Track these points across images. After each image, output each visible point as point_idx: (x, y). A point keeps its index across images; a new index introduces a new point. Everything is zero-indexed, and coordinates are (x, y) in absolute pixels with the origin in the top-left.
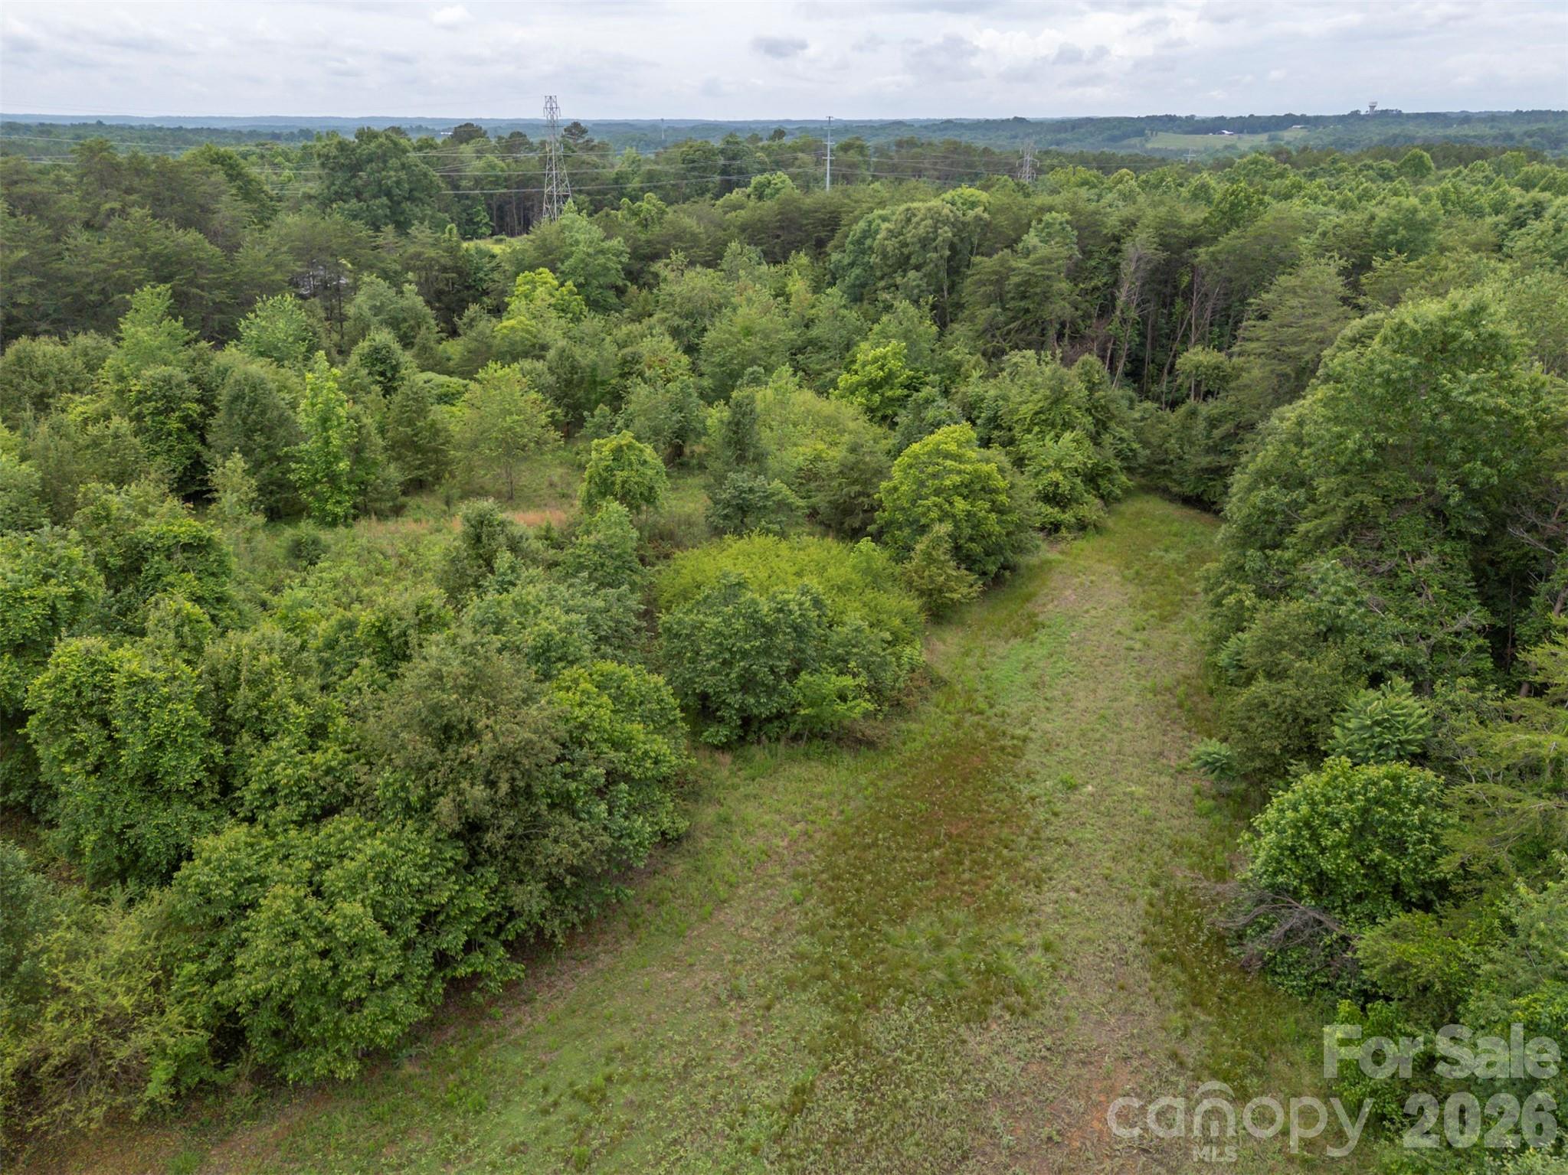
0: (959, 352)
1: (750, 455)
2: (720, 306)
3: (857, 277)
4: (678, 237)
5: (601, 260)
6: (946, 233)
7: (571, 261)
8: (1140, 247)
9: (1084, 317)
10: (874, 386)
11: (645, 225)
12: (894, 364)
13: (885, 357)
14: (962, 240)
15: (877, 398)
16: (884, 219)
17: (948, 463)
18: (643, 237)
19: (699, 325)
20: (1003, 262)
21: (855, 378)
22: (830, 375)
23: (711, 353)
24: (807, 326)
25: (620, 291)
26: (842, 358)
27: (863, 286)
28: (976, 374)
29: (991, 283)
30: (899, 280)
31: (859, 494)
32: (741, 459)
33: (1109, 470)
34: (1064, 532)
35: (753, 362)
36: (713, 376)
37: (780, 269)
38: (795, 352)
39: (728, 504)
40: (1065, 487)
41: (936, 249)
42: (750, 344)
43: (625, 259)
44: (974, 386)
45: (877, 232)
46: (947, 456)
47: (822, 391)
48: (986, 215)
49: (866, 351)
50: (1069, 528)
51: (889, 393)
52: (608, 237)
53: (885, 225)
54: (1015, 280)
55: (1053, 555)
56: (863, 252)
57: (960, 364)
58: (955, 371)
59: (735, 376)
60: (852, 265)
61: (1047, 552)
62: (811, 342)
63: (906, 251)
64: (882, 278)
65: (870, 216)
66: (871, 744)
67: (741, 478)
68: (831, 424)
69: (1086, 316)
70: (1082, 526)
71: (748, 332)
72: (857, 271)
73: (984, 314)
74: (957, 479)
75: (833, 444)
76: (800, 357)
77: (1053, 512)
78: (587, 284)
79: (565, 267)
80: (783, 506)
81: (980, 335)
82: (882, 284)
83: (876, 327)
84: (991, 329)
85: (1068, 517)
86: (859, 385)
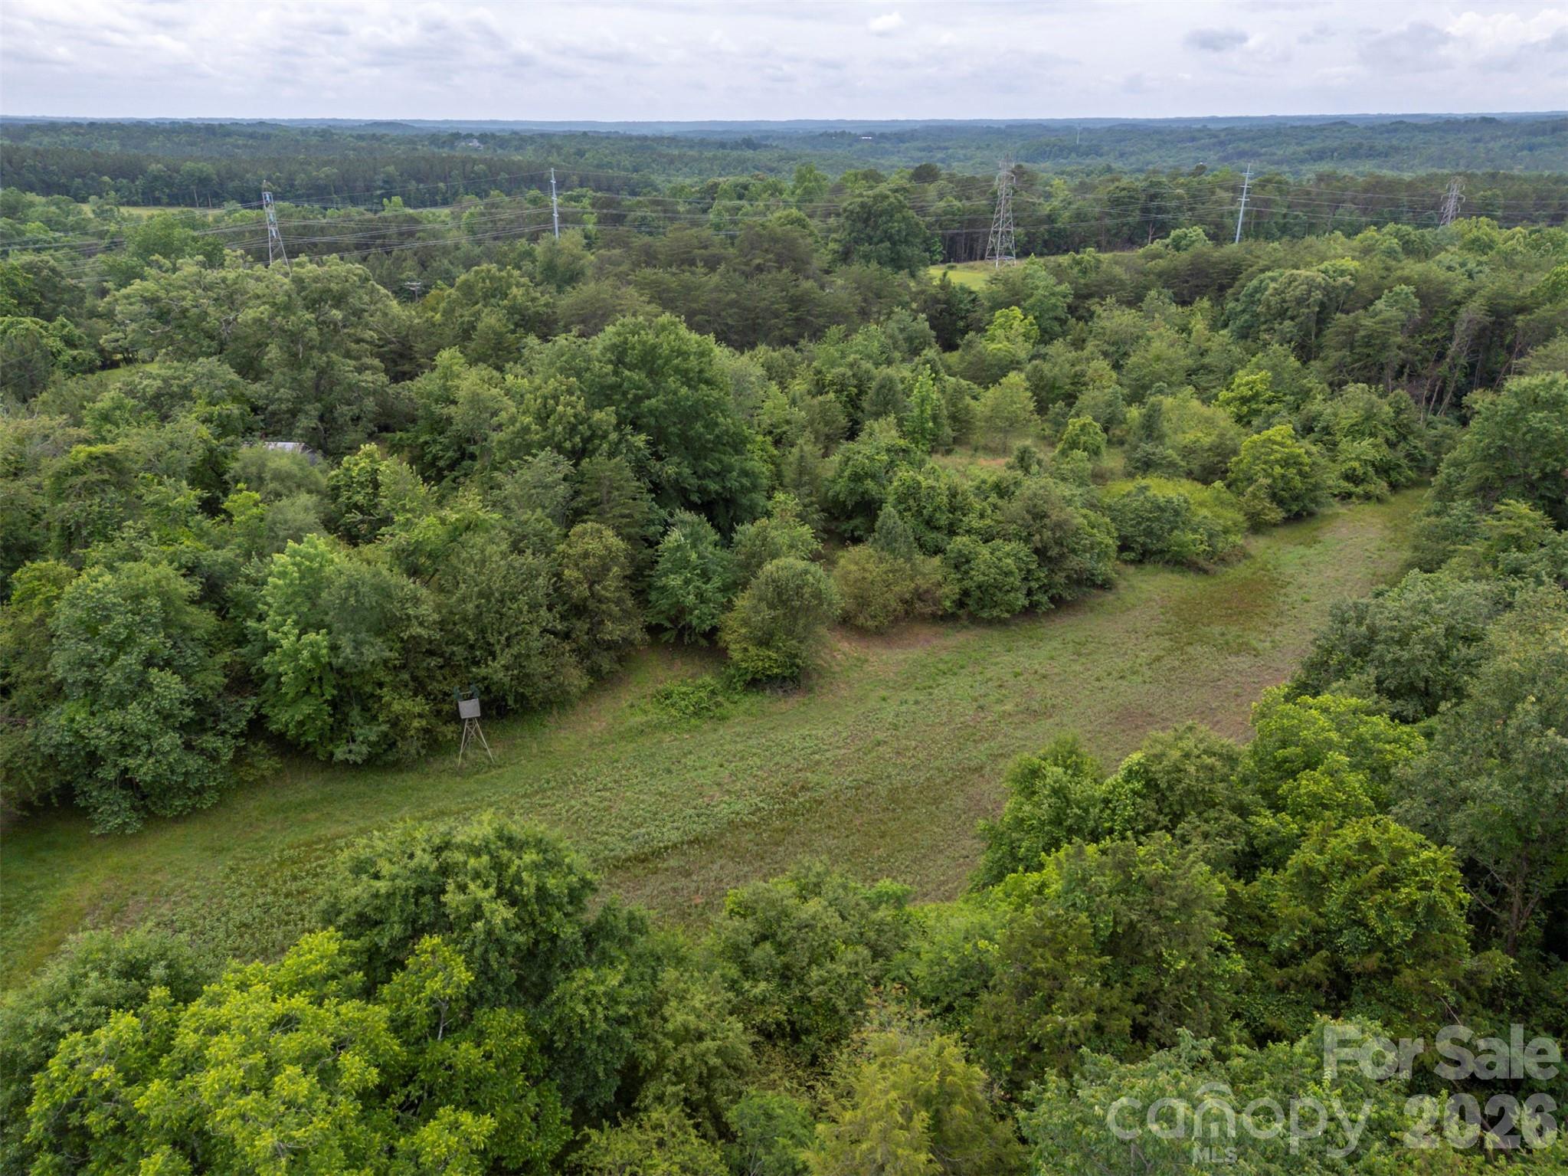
0: (1311, 381)
1: (1155, 435)
2: (1138, 337)
3: (1246, 321)
4: (1109, 282)
5: (1053, 300)
6: (1318, 295)
7: (1031, 301)
8: (1473, 311)
9: (1421, 361)
10: (1244, 400)
11: (1084, 272)
12: (1260, 387)
13: (1254, 382)
14: (1330, 299)
15: (1245, 409)
16: (1273, 279)
17: (1275, 447)
18: (1082, 281)
19: (1122, 350)
20: (1356, 318)
21: (1231, 394)
22: (1214, 391)
23: (1130, 371)
24: (1202, 355)
25: (1063, 322)
26: (1225, 379)
27: (1250, 327)
28: (1320, 397)
29: (1345, 334)
30: (1276, 326)
31: (1220, 462)
32: (1149, 436)
33: (1399, 466)
34: (1354, 499)
35: (1160, 379)
36: (1129, 386)
37: (1187, 309)
38: (1191, 373)
39: (1138, 461)
40: (1360, 471)
41: (1308, 306)
42: (1158, 367)
43: (1069, 300)
44: (1316, 406)
45: (1266, 289)
46: (1275, 443)
47: (1206, 401)
48: (1352, 283)
49: (1242, 377)
50: (1358, 497)
51: (1254, 406)
52: (1060, 283)
53: (1273, 285)
54: (1362, 333)
55: (1343, 510)
56: (1253, 303)
57: (1311, 390)
58: (1306, 394)
59: (1146, 387)
60: (1243, 311)
61: (1338, 508)
62: (1203, 367)
63: (1285, 305)
64: (1265, 322)
65: (1262, 276)
66: (1206, 572)
67: (1148, 447)
68: (1209, 422)
69: (1425, 360)
70: (1367, 497)
71: (1158, 358)
72: (1246, 317)
73: (1334, 356)
74: (1278, 456)
75: (1209, 434)
76: (1194, 377)
77: (1349, 486)
78: (1041, 316)
79: (1027, 304)
80: (1172, 464)
81: (1331, 370)
82: (1264, 327)
83: (1254, 360)
84: (1340, 366)
85: (1359, 490)
86: (1234, 399)
